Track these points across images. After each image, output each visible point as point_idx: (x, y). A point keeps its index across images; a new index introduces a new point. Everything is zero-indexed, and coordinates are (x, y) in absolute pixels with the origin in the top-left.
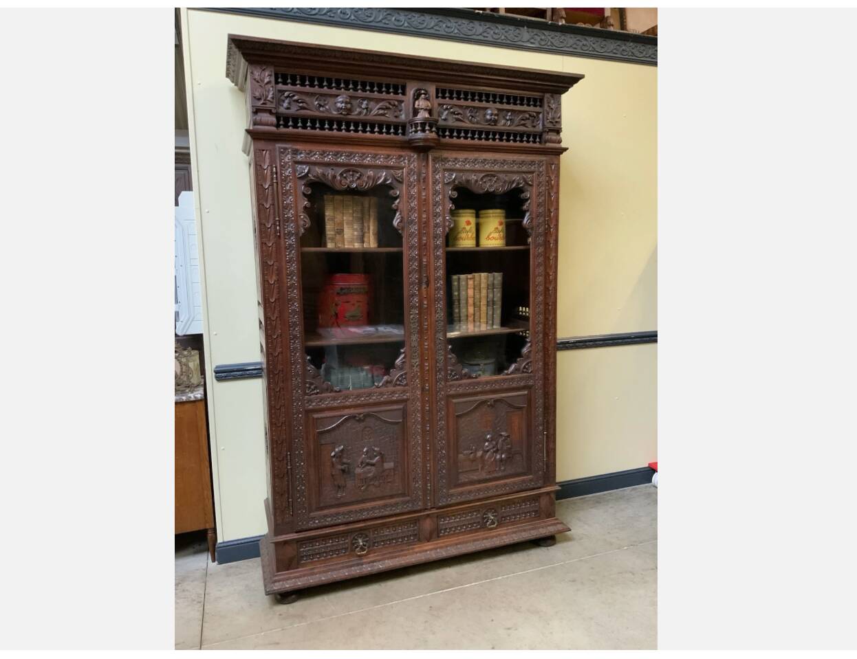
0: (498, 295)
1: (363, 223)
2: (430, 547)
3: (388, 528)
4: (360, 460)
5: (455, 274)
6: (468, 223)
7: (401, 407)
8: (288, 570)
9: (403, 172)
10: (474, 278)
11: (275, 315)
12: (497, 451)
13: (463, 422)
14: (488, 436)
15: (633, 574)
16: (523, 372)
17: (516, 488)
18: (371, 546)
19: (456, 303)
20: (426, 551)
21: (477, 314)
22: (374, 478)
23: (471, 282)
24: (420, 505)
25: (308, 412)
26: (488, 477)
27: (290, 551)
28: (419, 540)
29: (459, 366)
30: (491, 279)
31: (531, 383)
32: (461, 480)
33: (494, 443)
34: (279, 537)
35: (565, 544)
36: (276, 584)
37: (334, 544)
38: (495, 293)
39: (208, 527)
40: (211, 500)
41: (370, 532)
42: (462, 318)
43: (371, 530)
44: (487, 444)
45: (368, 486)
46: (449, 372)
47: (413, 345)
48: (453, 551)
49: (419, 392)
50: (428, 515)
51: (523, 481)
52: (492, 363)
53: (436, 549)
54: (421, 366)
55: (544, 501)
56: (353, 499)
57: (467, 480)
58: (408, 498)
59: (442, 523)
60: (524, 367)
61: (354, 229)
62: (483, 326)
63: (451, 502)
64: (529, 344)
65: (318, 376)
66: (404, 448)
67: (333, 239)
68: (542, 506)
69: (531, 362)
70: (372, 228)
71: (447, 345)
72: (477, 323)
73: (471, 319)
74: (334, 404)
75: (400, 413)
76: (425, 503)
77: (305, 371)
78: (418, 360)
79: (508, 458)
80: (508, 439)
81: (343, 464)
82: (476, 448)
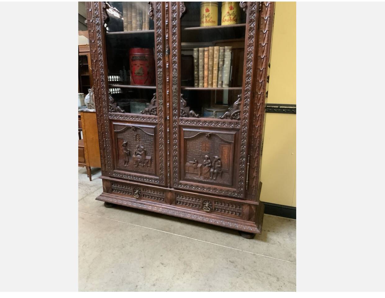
1: (142, 17)
3: (150, 190)
4: (135, 151)
5: (195, 47)
7: (154, 127)
8: (107, 193)
10: (208, 50)
11: (96, 69)
12: (211, 167)
13: (190, 144)
14: (206, 156)
16: (232, 119)
17: (223, 193)
18: (141, 196)
19: (195, 68)
21: (210, 76)
22: (141, 162)
23: (206, 53)
24: (163, 183)
25: (111, 120)
26: (203, 180)
27: (108, 184)
28: (166, 202)
29: (188, 108)
30: (222, 51)
31: (239, 127)
32: (187, 177)
33: (209, 161)
36: (101, 197)
41: (141, 189)
42: (200, 78)
44: (205, 161)
45: (138, 165)
46: (181, 111)
47: (159, 91)
49: (163, 120)
50: (170, 191)
51: (228, 191)
54: (165, 105)
56: (131, 169)
57: (191, 178)
58: (158, 178)
59: (178, 197)
60: (234, 115)
61: (137, 21)
62: (215, 84)
63: (181, 188)
64: (239, 99)
65: (114, 102)
66: (155, 150)
67: (127, 27)
68: (244, 211)
69: (240, 112)
70: (147, 19)
71: (180, 94)
72: (210, 82)
73: (206, 79)
74: (121, 118)
75: (153, 130)
76: (166, 183)
77: (108, 99)
78: (162, 101)
79: (218, 173)
80: (219, 161)
81: (127, 151)
82: (197, 161)
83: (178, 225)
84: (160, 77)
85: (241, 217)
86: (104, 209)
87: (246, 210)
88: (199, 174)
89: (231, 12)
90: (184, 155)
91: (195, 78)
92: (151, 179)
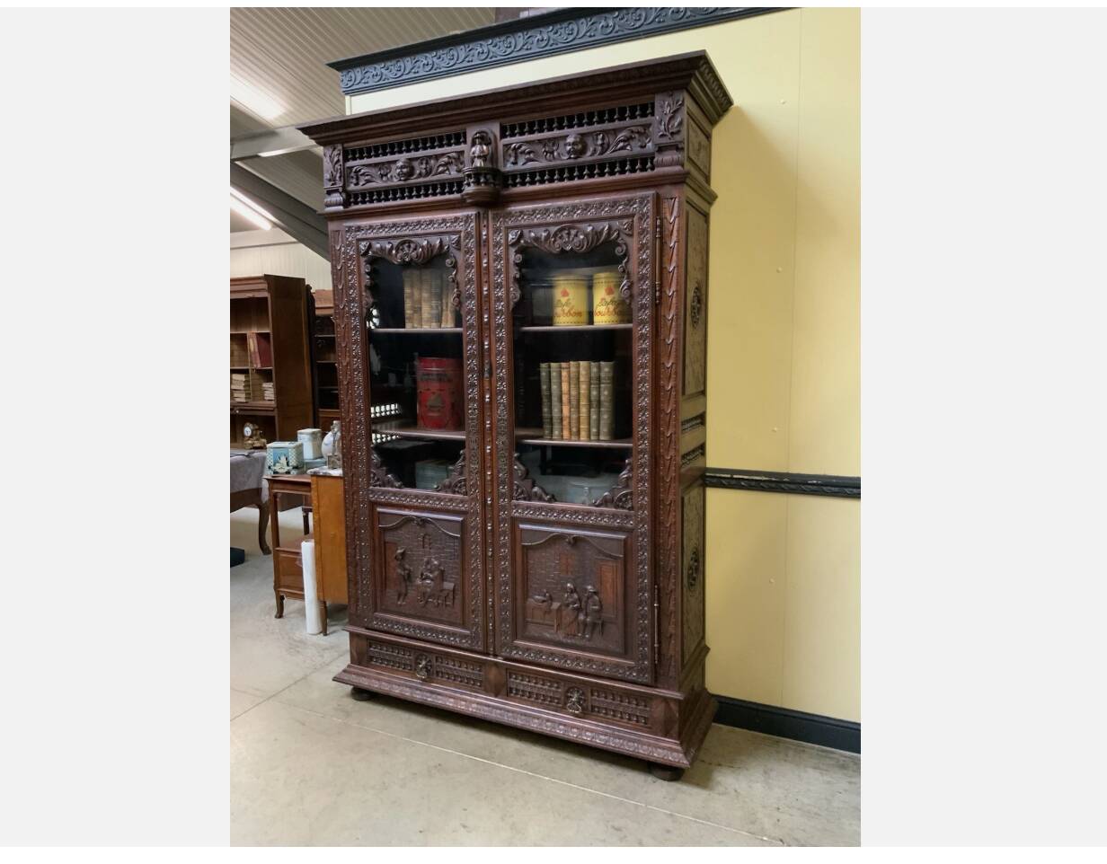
0: (605, 393)
1: (441, 300)
3: (453, 660)
4: (420, 571)
5: (543, 362)
6: (565, 294)
7: (460, 519)
9: (460, 237)
10: (569, 368)
12: (579, 610)
13: (533, 558)
14: (569, 585)
16: (617, 507)
17: (607, 671)
19: (545, 400)
21: (574, 416)
22: (433, 595)
23: (564, 373)
24: (479, 646)
25: (374, 504)
26: (564, 641)
27: (362, 647)
30: (594, 370)
31: (631, 524)
32: (530, 632)
33: (576, 596)
37: (400, 655)
38: (602, 389)
41: (432, 658)
42: (554, 422)
43: (435, 656)
44: (566, 596)
45: (427, 602)
46: (515, 488)
47: (472, 447)
49: (479, 506)
50: (496, 664)
51: (618, 666)
54: (482, 474)
55: (658, 709)
56: (413, 613)
57: (536, 635)
58: (468, 632)
59: (512, 680)
60: (620, 499)
61: (431, 307)
62: (583, 434)
63: (517, 656)
64: (628, 468)
65: (381, 466)
66: (463, 570)
67: (411, 319)
68: (655, 715)
69: (631, 493)
70: (450, 305)
71: (514, 452)
72: (574, 430)
73: (565, 423)
74: (394, 500)
75: (458, 526)
76: (486, 646)
77: (369, 460)
78: (477, 466)
79: (594, 625)
80: (596, 598)
81: (405, 569)
82: (550, 596)
83: (512, 745)
84: (473, 419)
85: (650, 728)
86: (351, 704)
87: (658, 711)
89: (609, 299)
90: (522, 581)
91: (544, 420)
92: (454, 634)
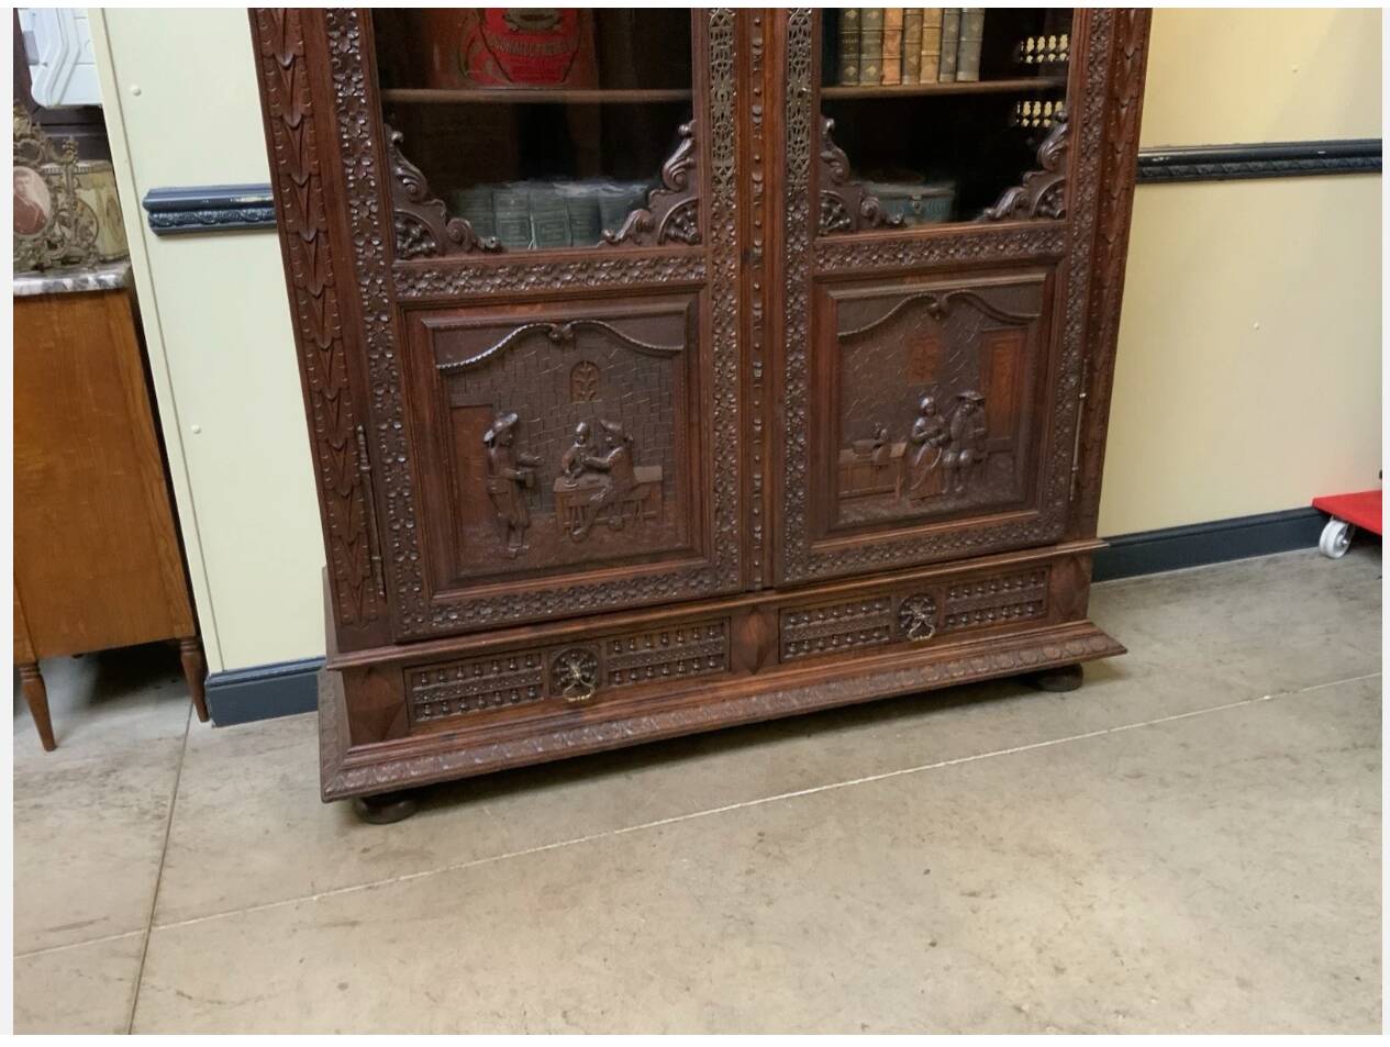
2: (758, 687)
3: (648, 637)
4: (567, 456)
7: (682, 306)
8: (382, 740)
12: (946, 444)
13: (857, 358)
14: (926, 401)
15: (1295, 761)
16: (1039, 214)
17: (990, 542)
18: (604, 681)
20: (749, 696)
21: (915, 28)
22: (606, 507)
24: (733, 581)
25: (408, 309)
26: (917, 511)
27: (385, 691)
28: (732, 670)
29: (855, 189)
31: (1057, 247)
32: (845, 517)
33: (940, 419)
34: (352, 656)
35: (1105, 687)
36: (350, 775)
37: (505, 674)
39: (178, 635)
40: (179, 566)
41: (599, 646)
42: (866, 42)
43: (603, 643)
44: (920, 422)
45: (592, 526)
46: (824, 205)
47: (717, 112)
48: (819, 698)
49: (733, 264)
50: (754, 608)
51: (1011, 525)
52: (944, 196)
53: (775, 691)
54: (742, 180)
55: (1061, 579)
56: (551, 561)
57: (861, 518)
58: (701, 562)
59: (789, 627)
60: (1042, 199)
62: (929, 69)
63: (817, 574)
64: (1062, 130)
65: (428, 197)
68: (1054, 590)
69: (1064, 183)
71: (822, 118)
72: (910, 60)
73: (892, 44)
75: (678, 325)
76: (745, 576)
77: (387, 178)
78: (731, 161)
79: (976, 461)
80: (981, 410)
81: (521, 464)
82: (888, 433)
84: (721, 35)
88: (897, 489)
91: (846, 41)
